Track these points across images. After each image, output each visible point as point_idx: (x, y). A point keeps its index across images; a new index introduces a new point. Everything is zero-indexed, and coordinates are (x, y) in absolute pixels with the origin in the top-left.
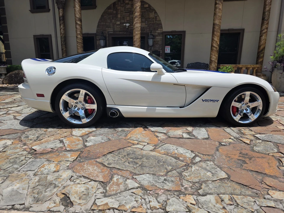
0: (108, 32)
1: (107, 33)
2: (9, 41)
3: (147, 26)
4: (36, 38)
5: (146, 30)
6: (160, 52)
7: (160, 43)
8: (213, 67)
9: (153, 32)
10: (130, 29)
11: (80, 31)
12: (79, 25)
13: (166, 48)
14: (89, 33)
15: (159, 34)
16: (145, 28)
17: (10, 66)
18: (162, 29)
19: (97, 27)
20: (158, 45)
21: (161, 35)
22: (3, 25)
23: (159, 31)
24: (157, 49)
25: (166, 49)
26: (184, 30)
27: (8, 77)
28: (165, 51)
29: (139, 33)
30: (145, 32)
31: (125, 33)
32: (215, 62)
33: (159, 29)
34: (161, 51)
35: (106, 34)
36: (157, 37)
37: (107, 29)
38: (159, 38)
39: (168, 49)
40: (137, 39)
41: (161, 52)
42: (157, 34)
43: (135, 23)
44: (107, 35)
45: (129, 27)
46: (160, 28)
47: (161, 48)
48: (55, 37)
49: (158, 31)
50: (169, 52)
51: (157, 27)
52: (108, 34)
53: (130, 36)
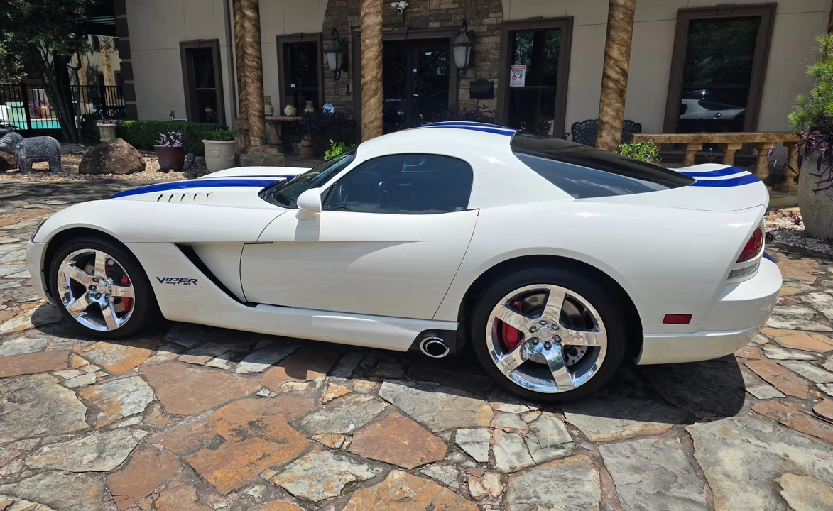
0: (352, 28)
1: (350, 31)
2: (130, 58)
3: (457, 5)
4: (186, 49)
5: (452, 19)
6: (492, 83)
7: (494, 56)
8: (606, 143)
9: (473, 25)
10: (409, 16)
11: (253, 37)
12: (250, 19)
13: (512, 73)
14: (307, 32)
15: (492, 30)
16: (451, 12)
17: (133, 123)
18: (499, 14)
19: (325, 16)
20: (489, 63)
21: (496, 33)
22: (119, 17)
23: (491, 20)
24: (484, 75)
25: (512, 75)
26: (570, 14)
27: (90, 157)
28: (511, 80)
29: (376, 41)
30: (450, 23)
31: (396, 29)
32: (612, 127)
33: (490, 15)
34: (496, 81)
35: (348, 34)
36: (485, 40)
37: (349, 18)
38: (490, 43)
39: (518, 76)
40: (370, 59)
41: (496, 86)
42: (485, 30)
43: (364, 16)
44: (350, 36)
45: (409, 13)
46: (496, 10)
47: (495, 74)
48: (227, 46)
49: (487, 21)
50: (523, 85)
51: (485, 7)
52: (352, 33)
53: (411, 37)
